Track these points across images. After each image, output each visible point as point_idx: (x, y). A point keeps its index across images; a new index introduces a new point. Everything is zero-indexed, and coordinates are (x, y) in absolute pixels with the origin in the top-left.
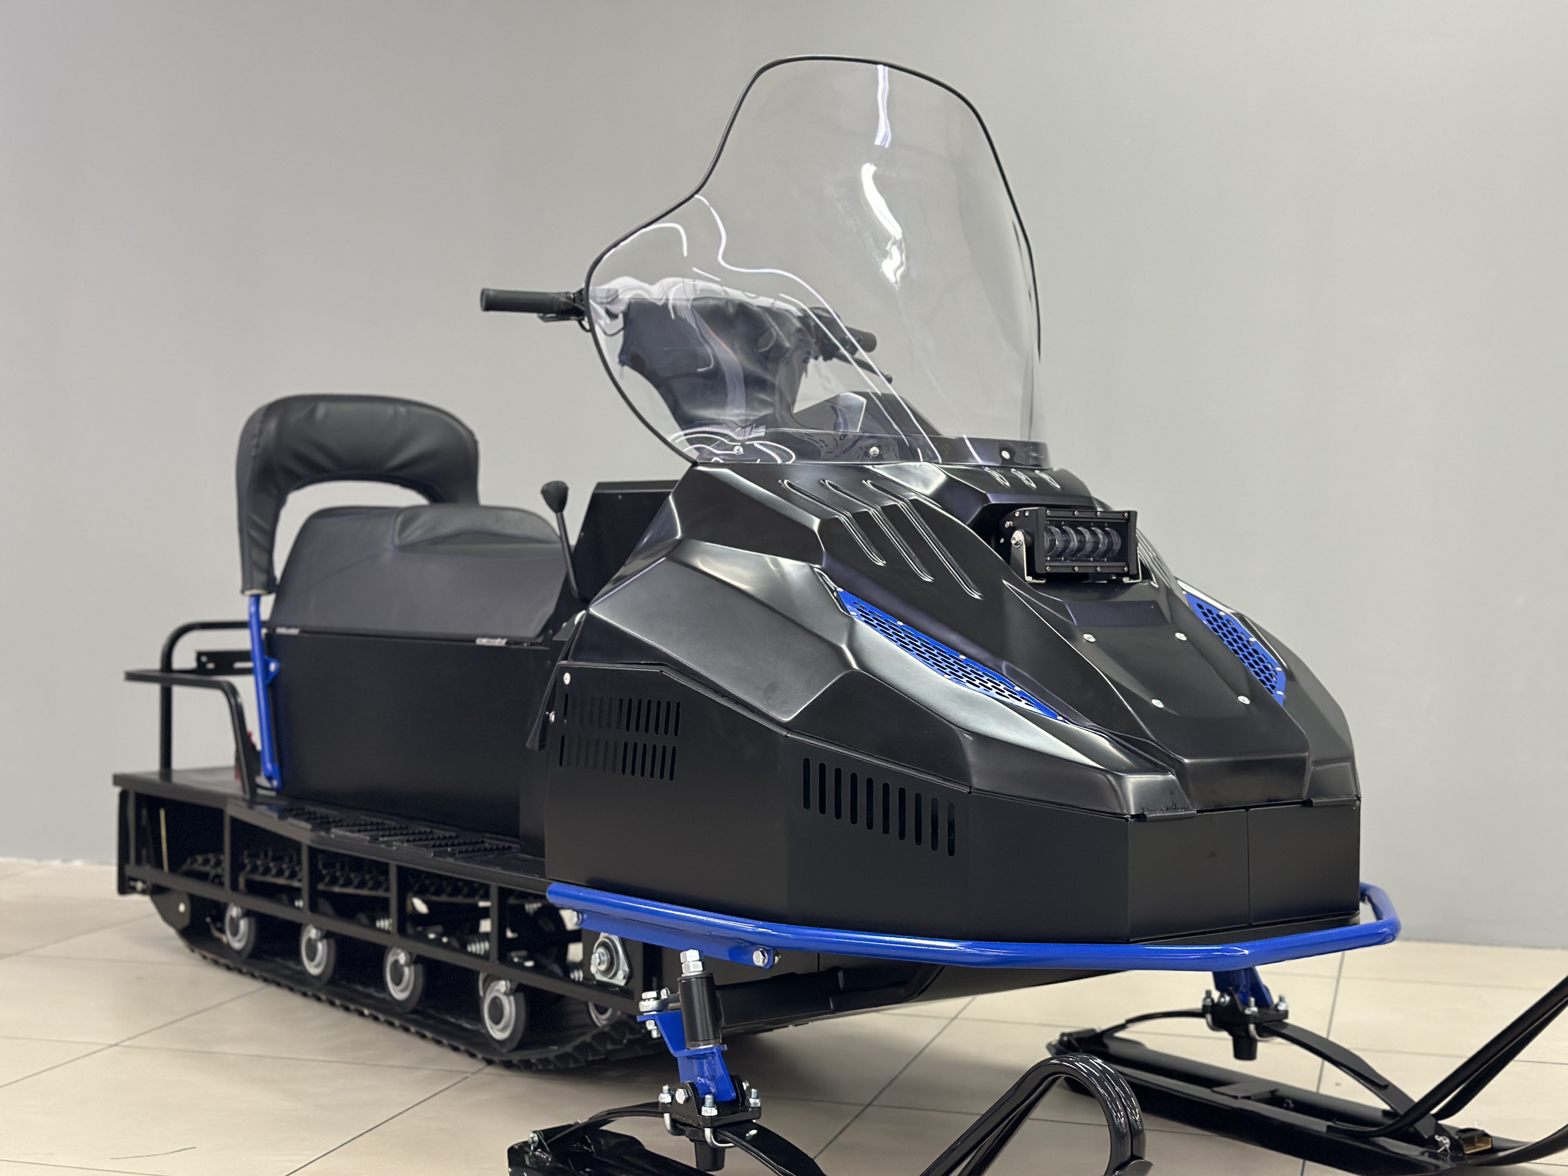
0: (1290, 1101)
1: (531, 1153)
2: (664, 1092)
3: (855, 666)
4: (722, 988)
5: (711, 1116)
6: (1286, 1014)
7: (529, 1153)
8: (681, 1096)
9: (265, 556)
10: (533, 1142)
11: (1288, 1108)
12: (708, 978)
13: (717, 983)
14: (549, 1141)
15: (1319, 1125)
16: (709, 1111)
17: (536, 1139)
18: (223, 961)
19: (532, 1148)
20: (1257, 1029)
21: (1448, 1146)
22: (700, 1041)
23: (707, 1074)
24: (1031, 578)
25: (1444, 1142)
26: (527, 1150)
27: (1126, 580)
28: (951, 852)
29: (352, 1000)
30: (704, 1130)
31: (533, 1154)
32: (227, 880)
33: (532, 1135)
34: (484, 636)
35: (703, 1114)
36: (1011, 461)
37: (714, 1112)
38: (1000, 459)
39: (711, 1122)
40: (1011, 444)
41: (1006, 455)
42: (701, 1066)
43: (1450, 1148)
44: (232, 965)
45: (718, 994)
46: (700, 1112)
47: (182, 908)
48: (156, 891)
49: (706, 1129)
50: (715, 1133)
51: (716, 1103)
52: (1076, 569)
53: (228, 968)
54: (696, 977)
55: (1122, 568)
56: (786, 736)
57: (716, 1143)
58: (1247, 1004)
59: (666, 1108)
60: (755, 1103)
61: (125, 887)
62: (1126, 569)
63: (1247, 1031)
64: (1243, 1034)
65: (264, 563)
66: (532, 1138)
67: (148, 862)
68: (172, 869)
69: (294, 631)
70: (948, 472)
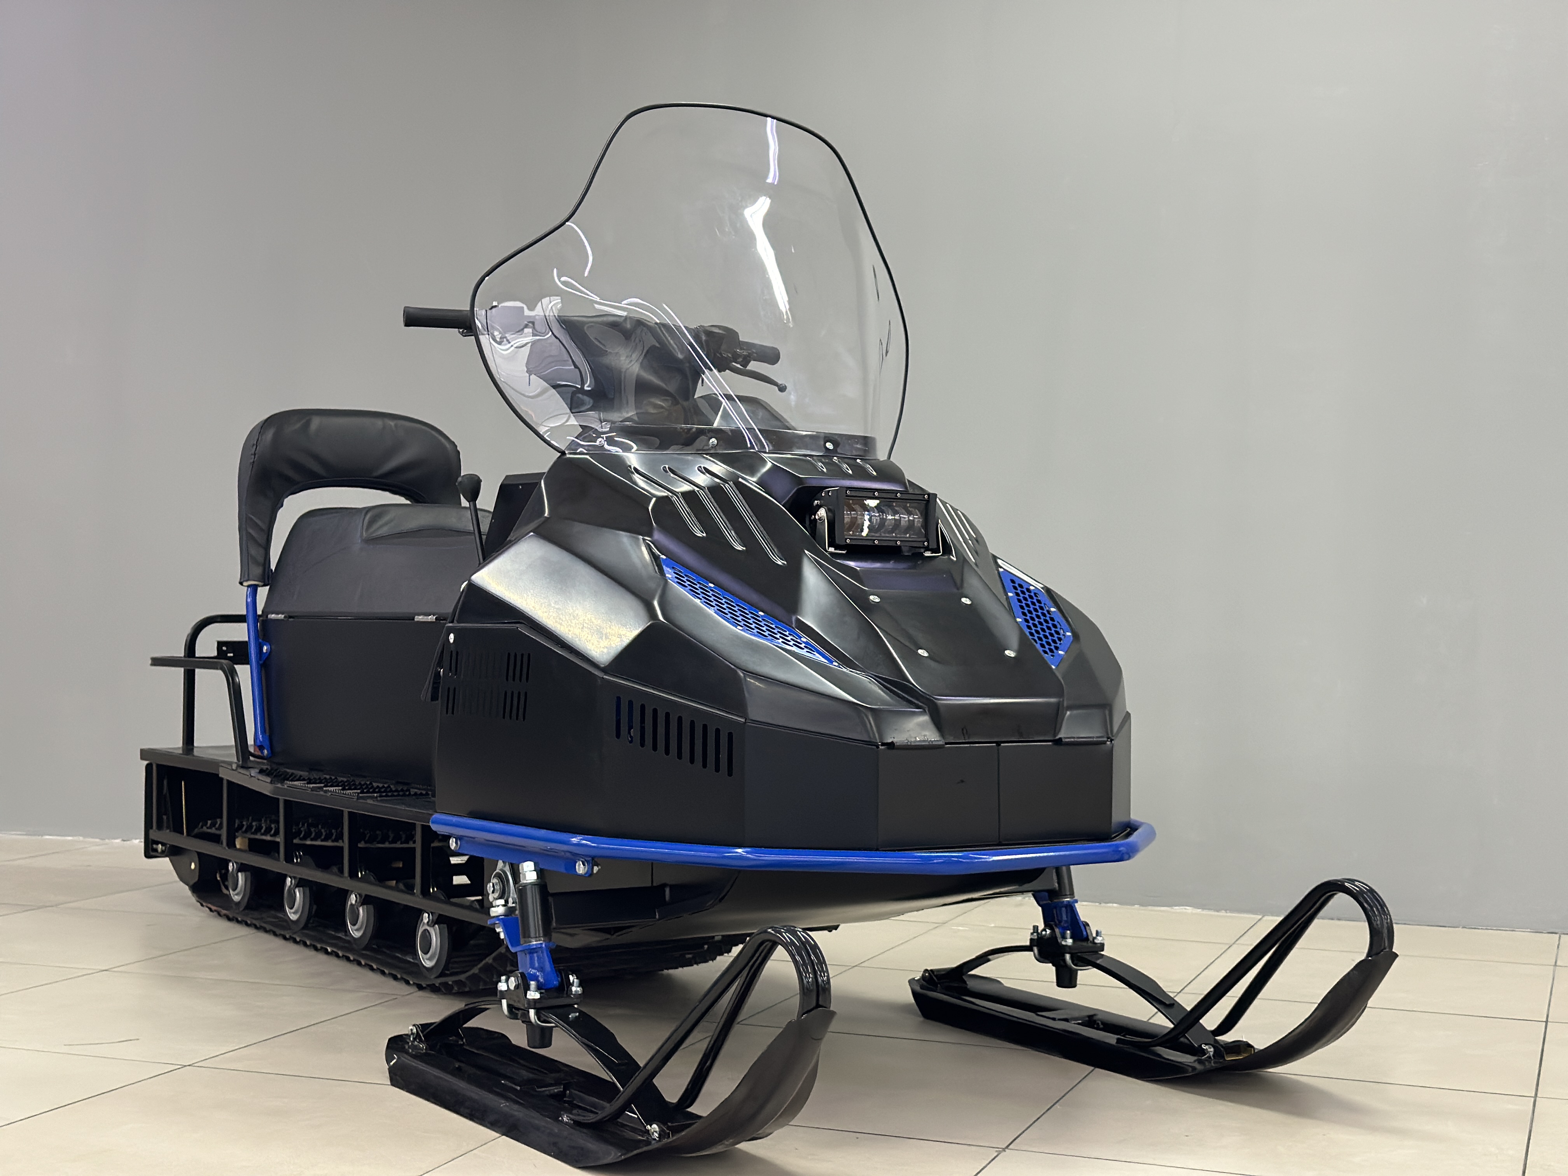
0: (1100, 1023)
1: (410, 1044)
2: (502, 981)
3: (661, 618)
4: (554, 895)
5: (534, 999)
6: (1102, 947)
7: (408, 1043)
8: (513, 982)
9: (262, 551)
10: (412, 1034)
11: (1098, 1029)
12: (542, 884)
13: (551, 890)
14: (425, 1033)
15: (1111, 1039)
16: (533, 995)
17: (415, 1031)
18: (224, 912)
19: (412, 1039)
20: (1072, 958)
21: (1212, 1054)
22: (532, 938)
23: (537, 965)
24: (833, 549)
25: (1209, 1050)
26: (408, 1040)
27: (928, 554)
28: (730, 774)
29: (321, 941)
30: (529, 1012)
31: (412, 1044)
32: (224, 838)
33: (411, 1027)
34: (419, 615)
35: (528, 997)
36: (834, 451)
37: (537, 996)
38: (824, 449)
39: (534, 1003)
40: (836, 437)
41: (829, 445)
42: (532, 959)
43: (1213, 1056)
44: (231, 916)
45: (551, 899)
46: (526, 995)
47: (193, 866)
48: (173, 852)
49: (530, 1010)
50: (537, 1014)
51: (539, 988)
52: (876, 542)
53: (229, 919)
54: (532, 884)
55: (922, 543)
56: (603, 678)
57: (539, 1023)
58: (1064, 937)
59: (503, 995)
60: (576, 991)
61: (150, 852)
62: (926, 543)
63: (1064, 960)
64: (1062, 963)
65: (261, 559)
66: (412, 1030)
67: (168, 828)
68: (188, 834)
69: (281, 616)
70: (774, 461)
